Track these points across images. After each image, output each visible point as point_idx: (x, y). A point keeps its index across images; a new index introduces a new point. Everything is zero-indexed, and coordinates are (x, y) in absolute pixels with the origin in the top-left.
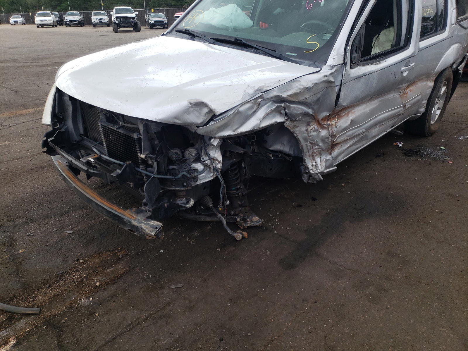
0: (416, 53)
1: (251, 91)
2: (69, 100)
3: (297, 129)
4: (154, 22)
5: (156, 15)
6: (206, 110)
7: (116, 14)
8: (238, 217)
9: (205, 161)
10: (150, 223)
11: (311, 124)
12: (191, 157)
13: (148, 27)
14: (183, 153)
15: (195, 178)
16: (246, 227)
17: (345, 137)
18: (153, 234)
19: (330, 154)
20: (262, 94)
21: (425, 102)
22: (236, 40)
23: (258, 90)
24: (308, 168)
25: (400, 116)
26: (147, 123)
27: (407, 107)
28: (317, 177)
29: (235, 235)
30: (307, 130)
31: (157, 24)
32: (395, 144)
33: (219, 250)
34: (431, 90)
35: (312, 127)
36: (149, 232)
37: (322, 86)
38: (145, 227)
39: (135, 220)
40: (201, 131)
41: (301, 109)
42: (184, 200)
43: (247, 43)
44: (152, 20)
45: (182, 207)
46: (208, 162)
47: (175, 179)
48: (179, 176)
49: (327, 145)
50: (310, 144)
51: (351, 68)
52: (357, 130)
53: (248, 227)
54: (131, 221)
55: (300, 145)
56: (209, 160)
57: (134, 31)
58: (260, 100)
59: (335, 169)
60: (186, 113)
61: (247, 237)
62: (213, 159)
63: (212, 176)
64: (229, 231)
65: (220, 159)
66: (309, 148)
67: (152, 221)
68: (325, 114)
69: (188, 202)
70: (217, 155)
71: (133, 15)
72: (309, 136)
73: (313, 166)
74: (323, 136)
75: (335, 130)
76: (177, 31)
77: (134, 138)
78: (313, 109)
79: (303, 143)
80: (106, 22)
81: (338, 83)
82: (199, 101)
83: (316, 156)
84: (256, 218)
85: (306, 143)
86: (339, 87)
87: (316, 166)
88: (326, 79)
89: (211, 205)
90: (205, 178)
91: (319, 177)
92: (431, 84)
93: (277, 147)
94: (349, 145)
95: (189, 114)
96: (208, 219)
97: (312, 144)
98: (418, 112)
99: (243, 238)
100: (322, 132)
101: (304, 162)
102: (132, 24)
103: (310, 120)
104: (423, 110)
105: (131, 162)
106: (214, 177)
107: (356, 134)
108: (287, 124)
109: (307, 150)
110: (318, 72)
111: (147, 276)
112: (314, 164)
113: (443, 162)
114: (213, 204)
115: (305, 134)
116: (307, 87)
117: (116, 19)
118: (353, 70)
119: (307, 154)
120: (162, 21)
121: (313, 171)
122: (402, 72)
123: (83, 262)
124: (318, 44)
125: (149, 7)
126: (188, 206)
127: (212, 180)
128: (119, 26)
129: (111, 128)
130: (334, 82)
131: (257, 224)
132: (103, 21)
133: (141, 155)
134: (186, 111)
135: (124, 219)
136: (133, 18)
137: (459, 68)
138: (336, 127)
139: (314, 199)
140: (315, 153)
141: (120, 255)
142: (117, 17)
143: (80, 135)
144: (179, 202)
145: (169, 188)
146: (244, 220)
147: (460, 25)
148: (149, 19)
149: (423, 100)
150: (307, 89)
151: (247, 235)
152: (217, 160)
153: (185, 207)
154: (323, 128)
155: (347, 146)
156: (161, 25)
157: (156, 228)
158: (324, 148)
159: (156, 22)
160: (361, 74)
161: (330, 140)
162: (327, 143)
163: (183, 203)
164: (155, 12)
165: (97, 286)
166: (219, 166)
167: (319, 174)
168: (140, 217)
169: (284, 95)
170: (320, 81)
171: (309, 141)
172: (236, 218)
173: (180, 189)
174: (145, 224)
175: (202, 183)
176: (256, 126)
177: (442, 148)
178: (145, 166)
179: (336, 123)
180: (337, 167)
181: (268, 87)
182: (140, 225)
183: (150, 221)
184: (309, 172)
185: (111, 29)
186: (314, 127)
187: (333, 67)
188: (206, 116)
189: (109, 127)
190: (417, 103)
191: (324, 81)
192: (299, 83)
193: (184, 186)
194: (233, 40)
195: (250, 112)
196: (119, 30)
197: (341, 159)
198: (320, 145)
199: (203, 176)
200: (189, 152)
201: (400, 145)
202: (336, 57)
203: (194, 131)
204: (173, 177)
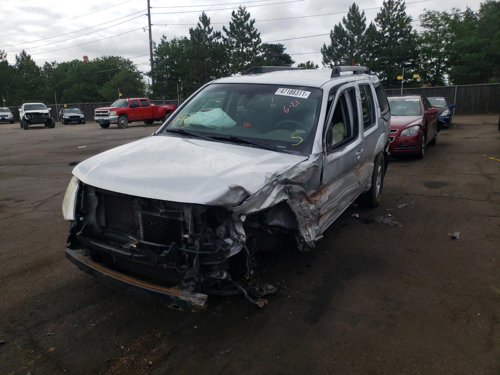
0: (363, 142)
1: (270, 176)
2: (96, 196)
3: (294, 205)
4: (69, 118)
5: (71, 110)
6: (241, 192)
7: (25, 110)
8: (257, 287)
9: (233, 236)
10: (196, 296)
11: (303, 200)
12: (222, 233)
13: (61, 123)
14: (215, 231)
15: (228, 251)
16: (263, 296)
17: (326, 210)
18: (202, 304)
19: (318, 224)
20: (276, 178)
21: (370, 179)
22: (232, 138)
23: (274, 175)
24: (303, 238)
25: (358, 191)
26: (194, 207)
27: (361, 183)
28: (311, 245)
29: (257, 303)
30: (300, 206)
31: (73, 119)
32: (353, 215)
33: (248, 318)
34: (373, 169)
35: (304, 203)
36: (198, 304)
37: (312, 170)
38: (193, 300)
39: (182, 295)
40: (237, 209)
41: (299, 188)
42: (218, 273)
43: (243, 140)
44: (67, 115)
45: (217, 279)
46: (236, 237)
47: (214, 253)
48: (217, 250)
49: (315, 217)
50: (303, 217)
51: (327, 155)
52: (332, 204)
53: (264, 295)
54: (178, 297)
55: (296, 219)
56: (236, 235)
57: (47, 127)
58: (275, 183)
59: (322, 238)
60: (227, 196)
61: (267, 304)
62: (240, 234)
63: (239, 249)
64: (251, 300)
65: (244, 233)
66: (303, 220)
67: (198, 294)
68: (312, 192)
69: (222, 275)
70: (241, 231)
71: (46, 111)
72: (302, 211)
73: (306, 235)
74: (312, 210)
75: (320, 204)
76: (168, 131)
77: (180, 221)
78: (305, 188)
79: (298, 217)
80: (10, 118)
81: (321, 167)
82: (237, 186)
83: (308, 227)
84: (270, 287)
85: (300, 217)
86: (321, 170)
87: (309, 235)
88: (314, 164)
89: (231, 279)
90: (235, 251)
91: (312, 245)
92: (373, 164)
93: (275, 222)
94: (328, 216)
95: (229, 197)
96: (229, 293)
97: (304, 217)
98: (366, 187)
99: (265, 305)
100: (311, 206)
101: (300, 233)
102: (45, 120)
103: (303, 197)
104: (370, 185)
105: (175, 243)
106: (241, 249)
107: (332, 207)
108: (289, 202)
109: (301, 223)
110: (308, 159)
111: (193, 349)
112: (307, 234)
113: (395, 226)
114: (231, 278)
115: (299, 209)
116: (304, 171)
117: (25, 116)
118: (328, 156)
119: (302, 226)
120: (79, 117)
121: (307, 240)
122: (357, 156)
123: (124, 348)
124: (301, 138)
125: (60, 103)
126: (223, 278)
127: (240, 253)
128: (29, 122)
129: (154, 215)
130: (318, 166)
131: (273, 291)
132: (6, 118)
133: (185, 236)
134: (227, 194)
135: (171, 296)
136: (47, 114)
137: (386, 151)
138: (320, 201)
139: (309, 266)
140: (307, 224)
141: (159, 335)
142: (27, 114)
143: (102, 228)
144: (214, 276)
145: (205, 264)
146: (261, 290)
147: (384, 119)
148: (63, 115)
149: (369, 178)
150: (303, 173)
151: (267, 302)
152: (242, 234)
153: (220, 279)
154: (311, 203)
155: (327, 218)
156: (77, 120)
157: (203, 300)
158: (313, 219)
159: (71, 117)
160: (334, 159)
161: (317, 213)
162: (315, 215)
163: (218, 276)
164: (68, 107)
165: (151, 365)
166: (244, 239)
167: (312, 242)
168: (185, 292)
169: (290, 178)
170: (311, 166)
171: (302, 214)
172: (255, 288)
173: (215, 263)
174: (193, 297)
175: (232, 256)
176: (272, 203)
177: (389, 215)
178: (186, 246)
179: (320, 198)
180: (323, 236)
181: (280, 172)
182: (188, 299)
183: (196, 294)
184: (304, 241)
185: (17, 125)
186: (305, 203)
187: (317, 155)
188: (242, 196)
189: (151, 214)
190: (366, 180)
191: (313, 166)
192: (298, 168)
193: (218, 260)
194: (229, 137)
195: (269, 193)
196: (29, 126)
197: (324, 229)
198: (310, 217)
199: (233, 249)
200: (220, 230)
201: (358, 216)
202: (318, 148)
203: (231, 210)
204: (212, 252)
